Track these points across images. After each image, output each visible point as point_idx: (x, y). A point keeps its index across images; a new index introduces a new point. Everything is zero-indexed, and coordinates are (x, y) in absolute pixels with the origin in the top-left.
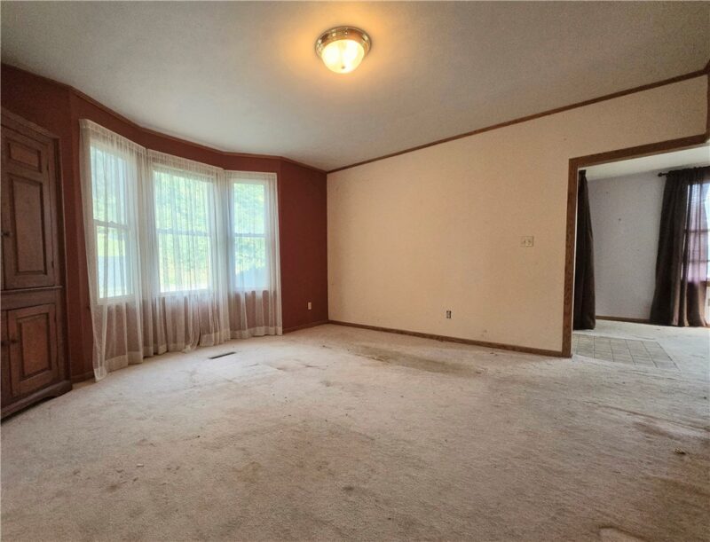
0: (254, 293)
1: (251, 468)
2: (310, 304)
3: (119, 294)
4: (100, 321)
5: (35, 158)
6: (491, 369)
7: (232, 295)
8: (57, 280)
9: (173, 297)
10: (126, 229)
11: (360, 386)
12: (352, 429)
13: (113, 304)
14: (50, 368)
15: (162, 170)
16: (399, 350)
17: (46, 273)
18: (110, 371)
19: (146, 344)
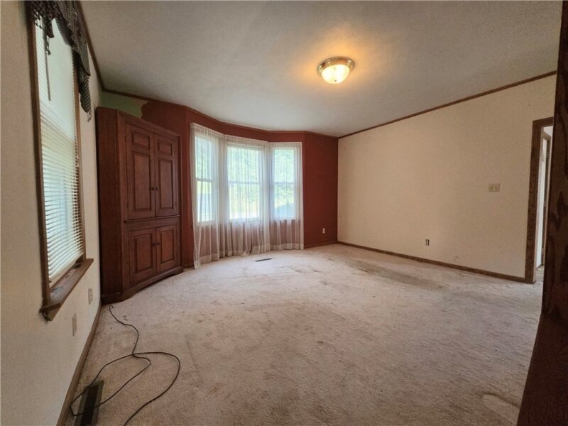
0: (286, 221)
1: (268, 323)
2: (324, 229)
3: (207, 220)
4: (197, 234)
5: (169, 148)
6: (453, 285)
7: (272, 222)
8: (178, 212)
9: (237, 222)
10: (212, 181)
11: (347, 287)
12: (333, 311)
13: (204, 225)
14: (173, 259)
15: (232, 146)
16: (383, 266)
17: (173, 208)
18: (202, 263)
19: (221, 250)
